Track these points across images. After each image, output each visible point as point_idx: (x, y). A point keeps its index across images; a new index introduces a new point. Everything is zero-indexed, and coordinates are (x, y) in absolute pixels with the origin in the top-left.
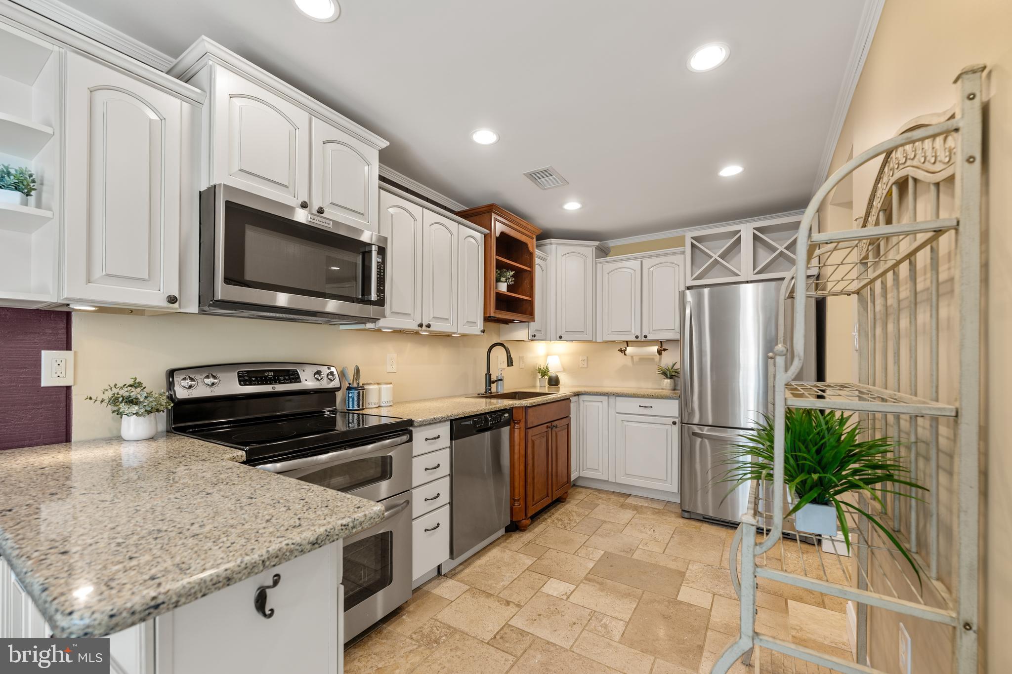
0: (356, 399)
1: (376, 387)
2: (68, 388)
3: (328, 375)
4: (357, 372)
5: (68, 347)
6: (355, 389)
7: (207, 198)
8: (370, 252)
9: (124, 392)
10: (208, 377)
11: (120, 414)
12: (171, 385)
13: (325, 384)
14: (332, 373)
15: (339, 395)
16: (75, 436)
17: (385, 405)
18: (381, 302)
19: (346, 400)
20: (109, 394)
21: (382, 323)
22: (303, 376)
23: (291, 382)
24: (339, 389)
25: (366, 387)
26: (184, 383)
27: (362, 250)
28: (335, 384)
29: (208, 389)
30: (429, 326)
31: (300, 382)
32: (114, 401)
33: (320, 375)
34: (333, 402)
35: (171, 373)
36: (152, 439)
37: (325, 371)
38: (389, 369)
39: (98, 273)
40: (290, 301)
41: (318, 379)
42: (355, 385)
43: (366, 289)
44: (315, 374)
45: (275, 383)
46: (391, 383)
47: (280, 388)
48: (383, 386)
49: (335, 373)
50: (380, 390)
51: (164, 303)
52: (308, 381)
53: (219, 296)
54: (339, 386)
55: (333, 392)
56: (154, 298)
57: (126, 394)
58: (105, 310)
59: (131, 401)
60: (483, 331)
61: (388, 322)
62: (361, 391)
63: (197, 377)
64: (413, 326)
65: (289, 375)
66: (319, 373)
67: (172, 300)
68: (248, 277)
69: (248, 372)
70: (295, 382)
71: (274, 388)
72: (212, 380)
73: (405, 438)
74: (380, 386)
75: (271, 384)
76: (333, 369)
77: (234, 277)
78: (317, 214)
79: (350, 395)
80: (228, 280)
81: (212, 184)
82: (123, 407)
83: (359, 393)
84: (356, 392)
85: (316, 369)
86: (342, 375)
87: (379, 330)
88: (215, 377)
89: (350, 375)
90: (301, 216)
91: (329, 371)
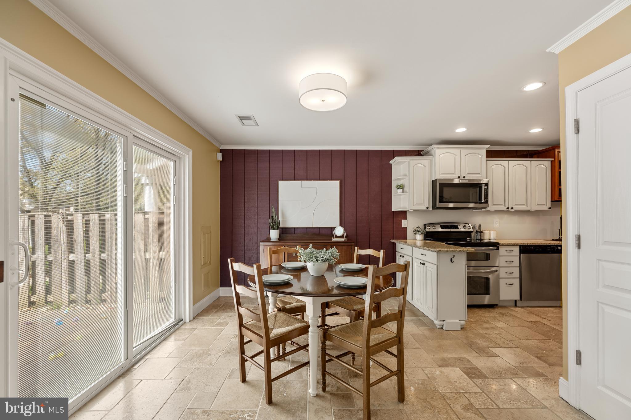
0: (479, 236)
1: (488, 232)
2: (406, 228)
3: (468, 227)
4: (480, 226)
5: (406, 219)
6: (479, 232)
7: (434, 182)
8: (482, 186)
9: (417, 229)
10: (433, 226)
11: (416, 234)
12: (425, 228)
13: (467, 230)
14: (470, 226)
15: (473, 234)
16: (407, 239)
17: (493, 239)
18: (487, 202)
19: (476, 236)
20: (413, 230)
21: (488, 209)
22: (459, 227)
23: (456, 229)
24: (472, 232)
25: (483, 232)
26: (428, 228)
27: (479, 186)
28: (471, 230)
29: (433, 229)
30: (512, 208)
31: (458, 228)
32: (415, 231)
33: (465, 227)
34: (470, 237)
35: (425, 225)
36: (422, 240)
37: (467, 226)
38: (495, 225)
39: (415, 204)
40: (454, 205)
41: (464, 228)
42: (479, 231)
43: (480, 199)
44: (463, 227)
45: (451, 229)
46: (495, 231)
47: (452, 230)
48: (492, 232)
49: (471, 226)
50: (490, 234)
51: (426, 209)
52: (461, 229)
53: (438, 206)
54: (472, 231)
55: (470, 233)
56: (424, 208)
57: (417, 230)
58: (415, 211)
59: (418, 231)
60: (550, 208)
61: (491, 208)
62: (481, 233)
63: (431, 226)
64: (505, 209)
65: (455, 227)
66: (465, 226)
67: (427, 208)
68: (445, 200)
69: (443, 225)
70: (457, 229)
71: (450, 230)
72: (434, 227)
73: (496, 248)
74: (490, 232)
75: (449, 229)
76: (470, 225)
77: (441, 201)
78: (463, 178)
79: (477, 234)
80: (440, 202)
81: (435, 179)
82: (417, 232)
83: (480, 234)
84: (479, 233)
85: (464, 225)
86: (474, 227)
87: (489, 211)
88: (435, 226)
89: (477, 227)
90: (456, 181)
91: (469, 225)
